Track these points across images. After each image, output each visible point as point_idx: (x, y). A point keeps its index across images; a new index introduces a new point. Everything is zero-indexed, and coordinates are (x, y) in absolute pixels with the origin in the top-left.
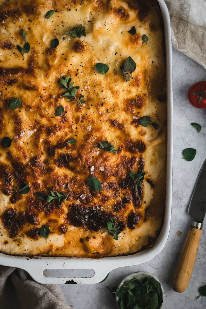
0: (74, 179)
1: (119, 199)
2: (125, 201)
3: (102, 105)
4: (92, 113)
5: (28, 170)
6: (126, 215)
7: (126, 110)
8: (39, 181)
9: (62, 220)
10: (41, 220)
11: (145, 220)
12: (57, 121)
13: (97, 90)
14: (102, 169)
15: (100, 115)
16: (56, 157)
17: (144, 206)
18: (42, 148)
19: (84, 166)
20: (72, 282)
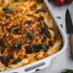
0: (22, 37)
1: (42, 38)
2: (45, 38)
3: (22, 11)
4: (20, 15)
5: (4, 40)
6: (47, 42)
7: (31, 10)
8: (10, 42)
9: (24, 54)
10: (16, 56)
11: (55, 42)
12: (8, 21)
13: (18, 7)
14: (31, 29)
15: (23, 14)
16: (12, 31)
17: (53, 37)
18: (6, 31)
19: (24, 30)
20: (38, 70)
